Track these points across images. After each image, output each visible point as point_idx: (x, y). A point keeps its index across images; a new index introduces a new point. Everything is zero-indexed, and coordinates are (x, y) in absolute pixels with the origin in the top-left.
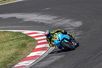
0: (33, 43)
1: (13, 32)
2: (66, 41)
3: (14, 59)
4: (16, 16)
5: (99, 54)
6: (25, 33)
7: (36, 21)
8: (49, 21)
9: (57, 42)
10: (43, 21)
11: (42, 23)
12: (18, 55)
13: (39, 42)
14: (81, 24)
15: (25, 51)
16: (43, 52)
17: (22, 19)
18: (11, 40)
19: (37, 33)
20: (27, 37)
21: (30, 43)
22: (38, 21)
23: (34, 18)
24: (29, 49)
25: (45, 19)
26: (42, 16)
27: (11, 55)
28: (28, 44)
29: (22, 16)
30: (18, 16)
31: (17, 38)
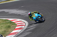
0: (14, 25)
1: (3, 20)
3: (3, 34)
4: (5, 11)
6: (10, 20)
7: (16, 13)
10: (20, 14)
11: (19, 14)
12: (6, 32)
13: (17, 25)
15: (10, 30)
17: (8, 12)
18: (2, 24)
19: (16, 20)
20: (11, 22)
21: (12, 26)
22: (17, 13)
23: (15, 12)
24: (12, 29)
27: (2, 32)
28: (11, 26)
29: (8, 11)
30: (6, 10)
31: (5, 23)
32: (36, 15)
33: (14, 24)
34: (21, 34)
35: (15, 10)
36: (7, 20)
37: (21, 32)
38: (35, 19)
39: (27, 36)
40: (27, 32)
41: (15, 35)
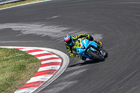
0: (35, 64)
1: (8, 50)
2: (93, 49)
3: (8, 85)
4: (11, 27)
5: (125, 79)
7: (38, 34)
8: (56, 34)
10: (49, 34)
11: (47, 36)
12: (15, 81)
13: (43, 63)
14: (101, 38)
15: (24, 75)
16: (49, 77)
17: (20, 31)
18: (4, 60)
20: (26, 56)
21: (31, 65)
22: (41, 33)
23: (37, 29)
24: (29, 73)
25: (51, 30)
26: (47, 27)
27: (5, 81)
28: (28, 65)
29: (20, 27)
30: (15, 27)
31: (13, 58)
32: (84, 42)
33: (34, 59)
34: (53, 85)
35: (38, 26)
36: (18, 49)
37: (52, 80)
38: (81, 54)
39: (66, 90)
40: (66, 80)
41: (36, 88)
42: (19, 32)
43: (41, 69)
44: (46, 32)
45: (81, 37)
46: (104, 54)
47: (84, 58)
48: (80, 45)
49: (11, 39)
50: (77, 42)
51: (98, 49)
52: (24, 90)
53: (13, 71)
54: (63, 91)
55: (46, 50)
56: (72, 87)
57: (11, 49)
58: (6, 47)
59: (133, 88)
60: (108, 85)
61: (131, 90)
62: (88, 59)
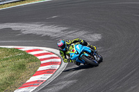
0: (35, 63)
3: (8, 85)
4: (11, 27)
7: (38, 33)
8: (56, 34)
9: (74, 55)
12: (14, 80)
14: (100, 38)
15: (23, 74)
18: (4, 60)
20: (26, 55)
21: (30, 64)
23: (36, 29)
24: (28, 72)
25: (51, 30)
30: (14, 26)
32: (78, 48)
33: (33, 59)
34: (52, 84)
35: (37, 26)
36: (17, 49)
39: (65, 89)
40: (66, 79)
42: (19, 31)
43: (41, 69)
44: (46, 32)
45: (75, 42)
46: (99, 59)
47: (78, 63)
48: (73, 51)
49: (10, 39)
50: (71, 47)
51: (92, 54)
52: (23, 89)
53: (12, 70)
54: (63, 90)
55: (45, 50)
56: (72, 86)
57: (11, 49)
58: (6, 47)
59: (132, 88)
60: (106, 84)
61: (130, 90)
62: (82, 64)
